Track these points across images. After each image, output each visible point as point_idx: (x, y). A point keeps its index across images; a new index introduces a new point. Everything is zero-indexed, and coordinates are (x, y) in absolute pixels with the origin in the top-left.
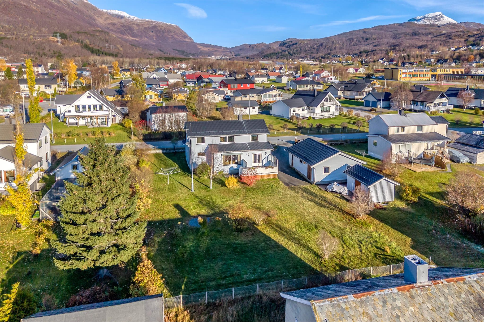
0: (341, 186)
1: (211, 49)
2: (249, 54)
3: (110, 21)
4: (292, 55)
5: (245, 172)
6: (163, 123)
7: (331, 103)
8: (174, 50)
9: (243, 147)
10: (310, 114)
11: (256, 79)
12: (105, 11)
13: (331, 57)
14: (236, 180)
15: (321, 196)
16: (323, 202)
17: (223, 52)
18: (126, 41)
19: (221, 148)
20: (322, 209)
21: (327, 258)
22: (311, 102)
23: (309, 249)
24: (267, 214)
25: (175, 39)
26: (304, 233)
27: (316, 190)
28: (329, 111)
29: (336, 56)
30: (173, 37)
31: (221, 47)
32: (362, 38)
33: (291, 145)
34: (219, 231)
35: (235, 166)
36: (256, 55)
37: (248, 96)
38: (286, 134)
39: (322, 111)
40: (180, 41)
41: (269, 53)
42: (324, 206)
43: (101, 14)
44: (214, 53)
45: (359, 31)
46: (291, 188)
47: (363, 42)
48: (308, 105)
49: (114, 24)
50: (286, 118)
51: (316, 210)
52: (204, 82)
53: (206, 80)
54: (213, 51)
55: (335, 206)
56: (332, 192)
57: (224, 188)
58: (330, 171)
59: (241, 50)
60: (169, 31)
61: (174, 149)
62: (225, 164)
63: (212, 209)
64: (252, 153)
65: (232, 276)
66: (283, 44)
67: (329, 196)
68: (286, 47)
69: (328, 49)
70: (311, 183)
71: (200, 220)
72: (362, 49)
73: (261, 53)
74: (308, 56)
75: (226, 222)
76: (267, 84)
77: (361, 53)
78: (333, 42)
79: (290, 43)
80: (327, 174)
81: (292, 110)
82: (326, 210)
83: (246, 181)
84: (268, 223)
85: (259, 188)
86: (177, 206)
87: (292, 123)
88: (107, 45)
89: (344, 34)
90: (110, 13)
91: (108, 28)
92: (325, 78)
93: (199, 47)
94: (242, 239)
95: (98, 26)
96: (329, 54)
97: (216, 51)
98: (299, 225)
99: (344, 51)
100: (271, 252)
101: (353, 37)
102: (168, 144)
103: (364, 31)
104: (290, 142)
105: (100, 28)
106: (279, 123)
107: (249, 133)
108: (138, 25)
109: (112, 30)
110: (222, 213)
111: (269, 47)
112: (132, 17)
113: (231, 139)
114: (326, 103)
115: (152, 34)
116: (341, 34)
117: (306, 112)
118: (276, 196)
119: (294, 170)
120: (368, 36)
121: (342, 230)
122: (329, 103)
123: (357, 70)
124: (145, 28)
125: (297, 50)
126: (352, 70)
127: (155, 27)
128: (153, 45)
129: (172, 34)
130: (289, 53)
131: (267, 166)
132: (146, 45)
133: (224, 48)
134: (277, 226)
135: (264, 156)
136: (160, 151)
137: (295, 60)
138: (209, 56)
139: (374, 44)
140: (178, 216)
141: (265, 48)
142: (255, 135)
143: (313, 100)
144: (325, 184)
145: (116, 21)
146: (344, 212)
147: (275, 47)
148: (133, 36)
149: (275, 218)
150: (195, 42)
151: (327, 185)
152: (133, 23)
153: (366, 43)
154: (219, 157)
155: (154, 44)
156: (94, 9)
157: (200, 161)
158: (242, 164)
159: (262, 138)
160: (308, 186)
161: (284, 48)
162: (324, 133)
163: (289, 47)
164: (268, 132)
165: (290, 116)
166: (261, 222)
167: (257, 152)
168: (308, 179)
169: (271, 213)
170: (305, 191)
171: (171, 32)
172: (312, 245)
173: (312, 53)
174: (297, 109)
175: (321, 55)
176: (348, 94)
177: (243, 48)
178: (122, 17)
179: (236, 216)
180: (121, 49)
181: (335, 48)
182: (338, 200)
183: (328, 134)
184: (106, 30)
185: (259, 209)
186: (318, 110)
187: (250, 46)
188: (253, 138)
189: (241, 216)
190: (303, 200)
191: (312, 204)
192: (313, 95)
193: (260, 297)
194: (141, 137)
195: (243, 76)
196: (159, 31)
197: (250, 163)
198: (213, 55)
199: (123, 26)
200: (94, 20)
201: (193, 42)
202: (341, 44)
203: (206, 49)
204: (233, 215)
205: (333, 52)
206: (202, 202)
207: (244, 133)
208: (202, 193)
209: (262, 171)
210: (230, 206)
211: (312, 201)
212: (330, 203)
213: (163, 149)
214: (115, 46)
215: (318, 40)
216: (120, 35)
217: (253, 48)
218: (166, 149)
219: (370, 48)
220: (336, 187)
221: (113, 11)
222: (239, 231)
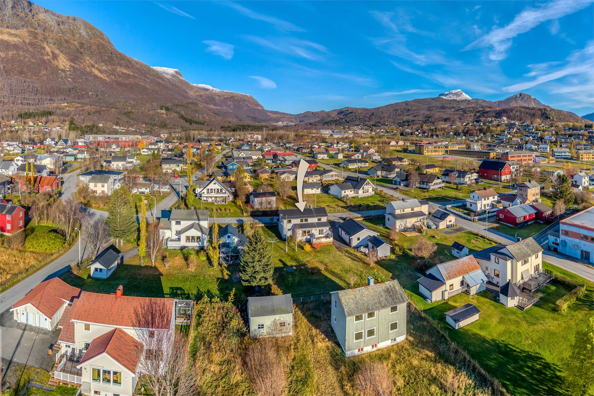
0: (365, 248)
1: (279, 116)
2: (312, 121)
3: (198, 94)
4: (348, 122)
5: (314, 241)
6: (261, 204)
7: (369, 186)
8: (248, 116)
9: (313, 225)
10: (355, 195)
11: (319, 156)
12: (195, 85)
13: (380, 125)
14: (309, 246)
15: (355, 255)
16: (355, 258)
17: (290, 118)
18: (210, 109)
19: (301, 226)
20: (354, 262)
21: (352, 285)
22: (356, 186)
23: (345, 281)
24: (326, 265)
25: (249, 107)
26: (343, 274)
27: (352, 251)
28: (368, 192)
29: (384, 124)
30: (247, 105)
31: (287, 114)
32: (405, 109)
33: (342, 221)
34: (303, 274)
35: (309, 237)
36: (318, 122)
37: (313, 176)
38: (339, 212)
39: (363, 193)
40: (253, 109)
41: (328, 120)
42: (355, 260)
43: (192, 88)
44: (282, 119)
45: (402, 103)
46: (339, 250)
47: (405, 113)
48: (354, 188)
49: (201, 96)
50: (339, 197)
51: (351, 262)
52: (280, 160)
53: (281, 159)
54: (280, 118)
55: (361, 260)
56: (360, 252)
57: (303, 251)
58: (361, 240)
59: (304, 116)
60: (244, 100)
61: (271, 223)
62: (303, 236)
63: (298, 263)
64: (318, 229)
65: (311, 292)
66: (341, 112)
67: (359, 254)
68: (344, 115)
69: (378, 117)
70: (351, 247)
71: (295, 268)
72: (405, 118)
73: (322, 120)
74: (362, 123)
75: (306, 269)
76: (327, 160)
77: (404, 122)
78: (382, 112)
79: (347, 112)
80: (359, 241)
81: (343, 192)
82: (356, 262)
83: (315, 246)
84: (326, 270)
85: (322, 251)
86: (281, 261)
87: (343, 201)
88: (197, 115)
89: (391, 105)
90: (199, 87)
91: (196, 99)
92: (370, 154)
93: (269, 114)
94: (314, 277)
95: (189, 98)
96: (379, 123)
97: (283, 117)
98: (341, 270)
99: (391, 120)
100: (327, 283)
101: (398, 108)
102: (267, 219)
103: (406, 103)
104: (341, 218)
105: (191, 99)
106: (335, 202)
107: (317, 216)
108: (219, 96)
109: (199, 101)
110: (304, 265)
111: (328, 114)
112: (215, 89)
113: (306, 220)
114: (365, 187)
115: (230, 103)
116: (388, 105)
117: (353, 192)
118: (331, 255)
119: (342, 238)
120: (410, 108)
121: (362, 272)
122: (367, 186)
123: (397, 143)
124: (225, 98)
125: (353, 119)
126: (393, 143)
127: (232, 97)
128: (230, 113)
129: (247, 103)
130: (346, 121)
131: (327, 237)
132: (225, 113)
133: (290, 115)
134: (331, 271)
135: (325, 231)
136: (263, 225)
137: (351, 128)
138: (277, 122)
139: (414, 115)
140: (282, 266)
141: (326, 115)
142: (319, 218)
143: (357, 184)
144: (357, 248)
145: (203, 93)
146: (364, 263)
147: (334, 115)
148: (215, 105)
149: (330, 267)
150: (265, 109)
151: (358, 248)
152: (216, 94)
153: (408, 114)
154: (300, 232)
155: (232, 111)
156: (187, 84)
157: (289, 234)
158: (312, 235)
159: (324, 219)
160: (348, 249)
161: (341, 116)
162: (363, 210)
163: (346, 115)
164: (327, 215)
165: (343, 195)
166: (323, 269)
167: (321, 228)
168: (349, 244)
169: (328, 265)
170: (347, 252)
171: (245, 101)
172: (347, 280)
173: (365, 121)
174: (346, 191)
175: (372, 123)
176: (384, 173)
177: (306, 115)
178: (207, 90)
179: (311, 266)
180: (207, 118)
181: (384, 117)
182: (363, 256)
183: (365, 210)
184: (196, 101)
185: (322, 262)
186: (361, 191)
187: (313, 113)
188: (319, 220)
189: (313, 266)
190: (345, 257)
191: (349, 259)
192: (357, 181)
193: (323, 300)
194: (249, 214)
195: (308, 150)
196: (236, 101)
197: (317, 235)
198: (280, 121)
199: (208, 97)
200: (187, 93)
201: (264, 110)
202: (389, 113)
203: (274, 116)
204: (309, 266)
205: (382, 121)
206: (293, 258)
207: (313, 217)
208: (292, 253)
209: (324, 240)
210: (307, 261)
211: (349, 257)
212: (359, 259)
213: (265, 224)
214: (203, 115)
215: (370, 110)
216: (206, 105)
217: (315, 115)
218: (267, 224)
219: (411, 118)
220: (362, 249)
221: (200, 85)
222: (313, 274)
